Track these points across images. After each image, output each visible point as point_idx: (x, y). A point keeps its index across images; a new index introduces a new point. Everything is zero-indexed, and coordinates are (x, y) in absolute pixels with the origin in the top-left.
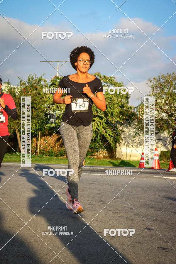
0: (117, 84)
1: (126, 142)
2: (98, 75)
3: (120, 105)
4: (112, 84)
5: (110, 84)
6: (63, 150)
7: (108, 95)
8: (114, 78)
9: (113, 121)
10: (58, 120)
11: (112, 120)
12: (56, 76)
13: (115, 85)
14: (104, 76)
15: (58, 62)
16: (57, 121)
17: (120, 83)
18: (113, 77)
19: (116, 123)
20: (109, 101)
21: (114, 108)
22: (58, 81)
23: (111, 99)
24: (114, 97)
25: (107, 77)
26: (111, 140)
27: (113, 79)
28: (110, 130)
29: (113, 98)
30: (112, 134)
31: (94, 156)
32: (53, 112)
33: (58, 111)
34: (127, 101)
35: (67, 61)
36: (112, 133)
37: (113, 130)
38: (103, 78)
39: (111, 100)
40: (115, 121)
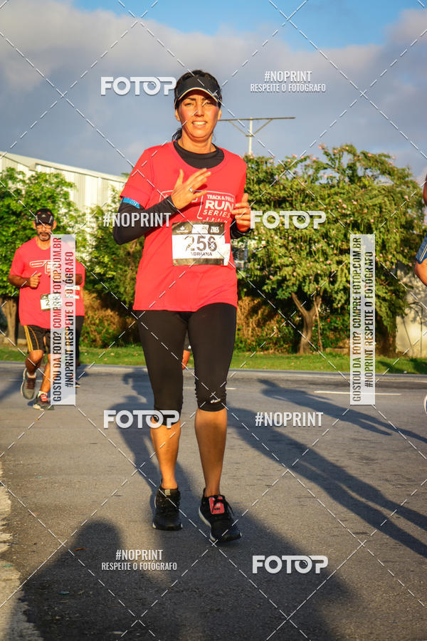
0: (396, 172)
1: (420, 314)
2: (347, 151)
3: (403, 223)
4: (383, 173)
5: (379, 172)
6: (267, 335)
7: (374, 199)
8: (389, 157)
9: (388, 263)
10: (252, 263)
11: (385, 261)
12: (246, 157)
13: (389, 174)
14: (364, 154)
15: (251, 122)
16: (250, 264)
17: (404, 170)
18: (385, 156)
19: (394, 267)
20: (377, 214)
21: (388, 231)
22: (252, 168)
23: (381, 208)
24: (388, 202)
25: (370, 155)
26: (383, 309)
27: (387, 159)
28: (381, 284)
29: (386, 206)
30: (384, 295)
31: (341, 348)
32: (241, 243)
33: (254, 242)
34: (421, 214)
35: (272, 119)
36: (386, 293)
37: (388, 284)
38: (362, 156)
39: (381, 212)
40: (392, 263)
